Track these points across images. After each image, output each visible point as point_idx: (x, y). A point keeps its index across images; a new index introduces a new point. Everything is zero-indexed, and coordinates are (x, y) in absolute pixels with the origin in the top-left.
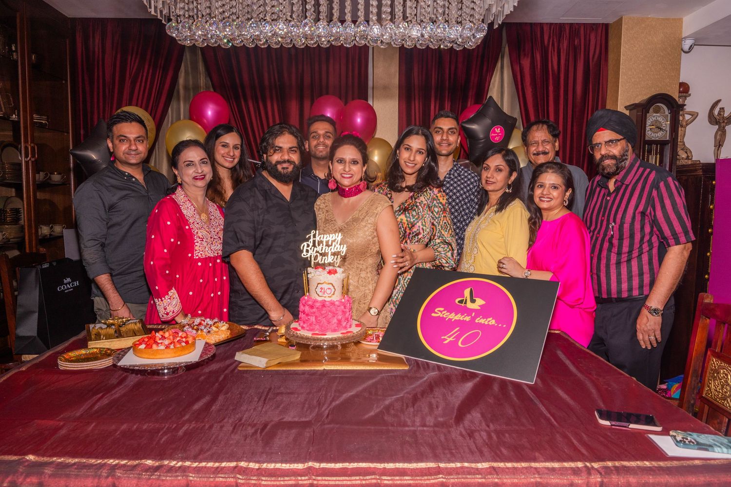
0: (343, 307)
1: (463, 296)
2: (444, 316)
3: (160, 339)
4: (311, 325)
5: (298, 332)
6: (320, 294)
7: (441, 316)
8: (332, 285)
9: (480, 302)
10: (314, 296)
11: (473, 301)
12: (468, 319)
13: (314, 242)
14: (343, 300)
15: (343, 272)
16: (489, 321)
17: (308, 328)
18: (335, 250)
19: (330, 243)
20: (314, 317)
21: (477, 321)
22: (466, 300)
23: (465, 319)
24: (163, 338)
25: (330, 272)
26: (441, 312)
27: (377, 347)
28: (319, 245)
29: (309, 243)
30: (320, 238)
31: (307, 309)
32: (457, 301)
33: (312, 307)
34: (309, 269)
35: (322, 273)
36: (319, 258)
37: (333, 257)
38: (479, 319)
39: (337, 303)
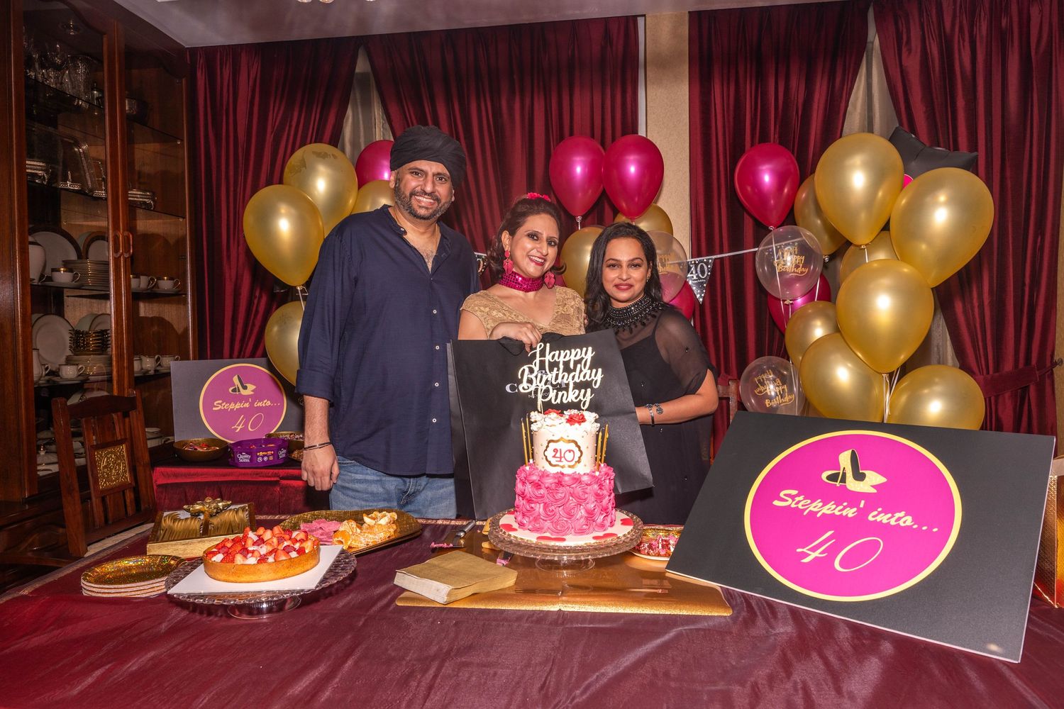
0: (596, 487)
1: (837, 466)
2: (800, 506)
3: (254, 544)
4: (536, 519)
5: (512, 533)
6: (554, 461)
7: (793, 506)
8: (576, 443)
9: (873, 479)
10: (543, 465)
11: (859, 477)
12: (850, 512)
13: (542, 364)
14: (597, 474)
15: (596, 421)
16: (899, 519)
17: (530, 527)
18: (582, 378)
19: (572, 366)
20: (542, 505)
21: (870, 518)
22: (844, 474)
23: (844, 513)
24: (261, 541)
25: (571, 420)
26: (793, 497)
27: (664, 565)
28: (551, 370)
29: (533, 366)
30: (554, 356)
31: (529, 489)
32: (824, 476)
33: (537, 486)
34: (533, 414)
35: (556, 422)
36: (552, 394)
37: (577, 391)
38: (875, 513)
39: (585, 479)
